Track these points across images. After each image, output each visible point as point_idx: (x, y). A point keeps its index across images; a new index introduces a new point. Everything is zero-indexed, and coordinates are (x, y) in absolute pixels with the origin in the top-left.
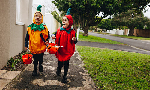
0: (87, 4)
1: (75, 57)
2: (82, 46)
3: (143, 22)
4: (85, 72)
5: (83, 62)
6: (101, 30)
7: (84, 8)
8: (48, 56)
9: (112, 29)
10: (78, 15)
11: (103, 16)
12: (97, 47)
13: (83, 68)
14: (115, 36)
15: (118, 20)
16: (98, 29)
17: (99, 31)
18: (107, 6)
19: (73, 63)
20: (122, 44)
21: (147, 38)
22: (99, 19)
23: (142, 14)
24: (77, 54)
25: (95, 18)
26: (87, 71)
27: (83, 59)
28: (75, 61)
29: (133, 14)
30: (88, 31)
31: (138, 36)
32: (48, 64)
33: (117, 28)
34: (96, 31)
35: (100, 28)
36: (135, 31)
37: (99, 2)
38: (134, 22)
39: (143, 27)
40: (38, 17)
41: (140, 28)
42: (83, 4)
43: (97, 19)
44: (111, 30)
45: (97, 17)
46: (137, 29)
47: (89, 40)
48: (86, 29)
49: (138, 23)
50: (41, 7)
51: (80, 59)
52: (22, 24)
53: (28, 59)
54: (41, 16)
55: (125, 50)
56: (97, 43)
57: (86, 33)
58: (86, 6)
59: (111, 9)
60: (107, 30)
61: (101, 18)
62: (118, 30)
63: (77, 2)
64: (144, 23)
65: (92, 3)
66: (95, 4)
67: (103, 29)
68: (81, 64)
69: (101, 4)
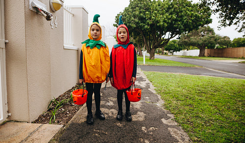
0: (152, 24)
1: (147, 89)
2: (151, 72)
3: (215, 40)
4: (170, 117)
5: (159, 97)
6: (167, 52)
7: (149, 29)
8: (110, 90)
9: (179, 51)
10: (142, 37)
11: (170, 36)
12: (169, 71)
13: (163, 108)
14: (182, 57)
15: (186, 40)
16: (165, 51)
17: (165, 54)
18: (174, 24)
19: (146, 99)
20: (197, 66)
21: (222, 58)
22: (166, 40)
23: (213, 32)
24: (149, 83)
25: (162, 39)
26: (172, 116)
27: (159, 92)
28: (149, 97)
29: (202, 33)
30: (154, 54)
31: (210, 56)
32: (109, 104)
33: (184, 49)
34: (163, 54)
35: (166, 50)
36: (206, 51)
37: (166, 21)
38: (205, 41)
39: (214, 46)
40: (95, 31)
41: (211, 47)
42: (148, 24)
43: (163, 40)
44: (177, 52)
45: (163, 38)
46: (208, 48)
47: (158, 64)
48: (152, 52)
49: (210, 42)
50: (99, 16)
51: (154, 92)
52: (76, 48)
53: (83, 96)
54: (99, 29)
55: (205, 74)
56: (167, 66)
57: (152, 56)
58: (152, 25)
59: (181, 27)
60: (173, 52)
61: (169, 39)
62: (186, 50)
63: (141, 23)
64: (216, 42)
65: (158, 22)
66: (162, 23)
67: (169, 51)
68: (158, 101)
69: (169, 23)
